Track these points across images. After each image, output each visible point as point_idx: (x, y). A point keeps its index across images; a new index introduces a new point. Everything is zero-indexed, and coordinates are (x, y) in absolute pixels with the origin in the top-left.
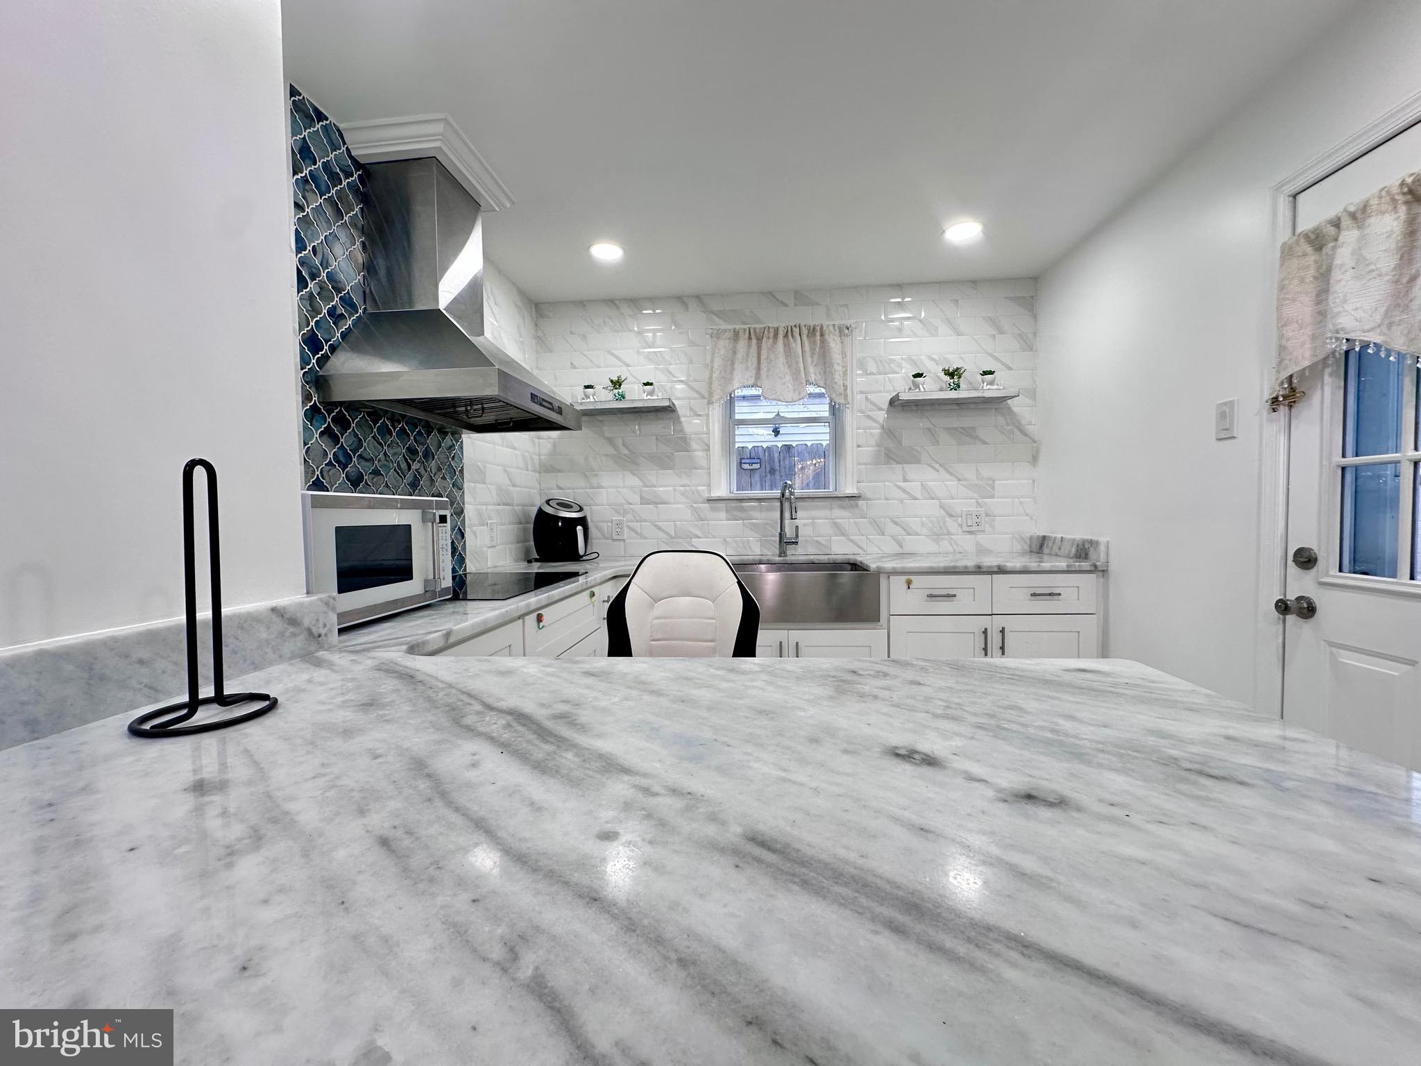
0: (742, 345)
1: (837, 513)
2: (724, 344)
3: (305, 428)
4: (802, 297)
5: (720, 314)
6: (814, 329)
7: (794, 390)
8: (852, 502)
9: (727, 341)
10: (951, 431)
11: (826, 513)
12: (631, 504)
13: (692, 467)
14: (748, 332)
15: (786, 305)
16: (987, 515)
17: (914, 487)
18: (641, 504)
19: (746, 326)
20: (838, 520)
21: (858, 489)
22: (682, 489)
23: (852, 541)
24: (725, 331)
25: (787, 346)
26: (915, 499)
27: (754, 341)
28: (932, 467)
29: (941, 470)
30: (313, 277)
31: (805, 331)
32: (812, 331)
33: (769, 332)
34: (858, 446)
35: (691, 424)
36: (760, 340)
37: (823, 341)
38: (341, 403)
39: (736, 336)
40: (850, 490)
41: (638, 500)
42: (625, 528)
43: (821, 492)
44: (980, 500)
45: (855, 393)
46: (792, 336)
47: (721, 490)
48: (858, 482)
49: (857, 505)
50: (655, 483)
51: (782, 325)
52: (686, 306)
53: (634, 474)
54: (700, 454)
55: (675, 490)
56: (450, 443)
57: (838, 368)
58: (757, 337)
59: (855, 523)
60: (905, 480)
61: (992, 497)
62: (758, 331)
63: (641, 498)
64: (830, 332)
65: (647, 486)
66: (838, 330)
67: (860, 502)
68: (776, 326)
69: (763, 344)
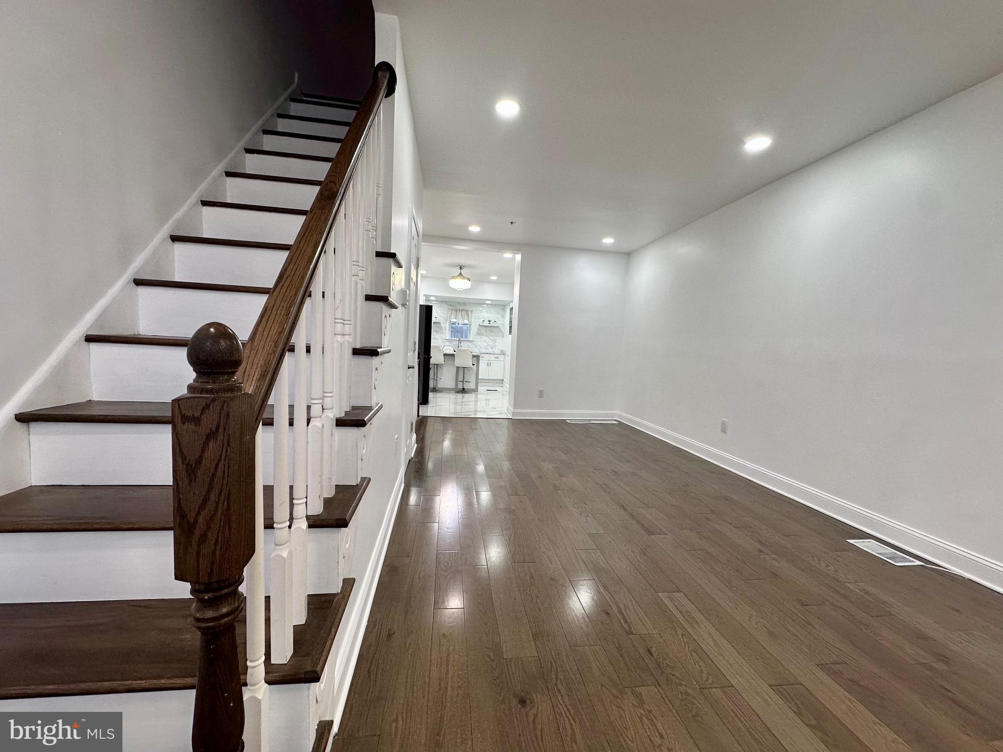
1: (469, 343)
4: (464, 304)
5: (449, 305)
10: (490, 331)
13: (443, 333)
15: (461, 305)
17: (482, 340)
25: (461, 313)
35: (443, 325)
39: (452, 310)
40: (472, 340)
43: (466, 339)
45: (473, 322)
47: (447, 338)
51: (461, 308)
52: (443, 303)
54: (444, 331)
57: (470, 318)
58: (456, 310)
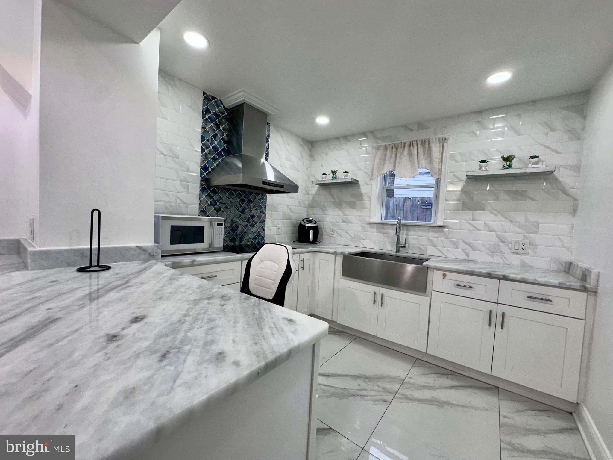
0: (388, 152)
1: (432, 234)
2: (380, 152)
3: (200, 194)
4: (421, 126)
5: (380, 138)
6: (425, 141)
7: (411, 172)
8: (440, 230)
9: (382, 151)
11: (426, 234)
12: (338, 222)
13: (363, 207)
14: (391, 145)
15: (413, 130)
16: (530, 244)
17: (480, 224)
18: (342, 223)
19: (391, 143)
20: (432, 238)
21: (444, 222)
22: (358, 217)
23: (438, 249)
24: (381, 146)
25: (409, 150)
26: (479, 230)
27: (394, 150)
28: (493, 213)
29: (499, 215)
30: (207, 148)
31: (419, 143)
32: (423, 143)
33: (401, 144)
34: (446, 200)
35: (364, 189)
36: (397, 149)
37: (429, 147)
38: (214, 186)
39: (386, 147)
40: (440, 223)
41: (341, 221)
42: (335, 233)
43: (426, 223)
44: (527, 235)
45: (447, 172)
46: (413, 146)
47: (376, 219)
48: (444, 219)
49: (443, 231)
50: (348, 214)
51: (408, 141)
52: (367, 136)
53: (340, 210)
54: (367, 202)
55: (355, 218)
56: (261, 197)
57: (436, 160)
58: (396, 147)
59: (441, 240)
60: (474, 220)
61: (536, 233)
62: (396, 145)
63: (342, 220)
64: (433, 142)
65: (344, 215)
66: (438, 140)
67: (446, 230)
68: (405, 141)
69: (398, 151)
